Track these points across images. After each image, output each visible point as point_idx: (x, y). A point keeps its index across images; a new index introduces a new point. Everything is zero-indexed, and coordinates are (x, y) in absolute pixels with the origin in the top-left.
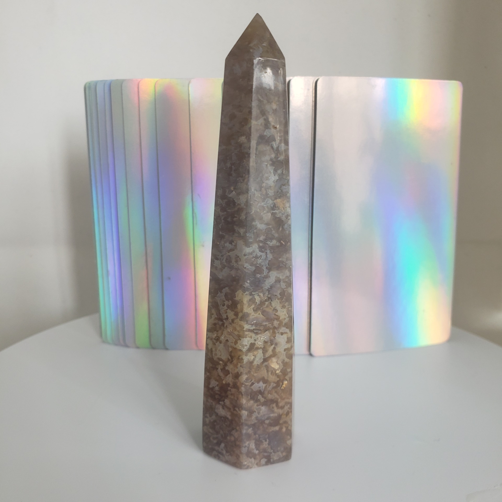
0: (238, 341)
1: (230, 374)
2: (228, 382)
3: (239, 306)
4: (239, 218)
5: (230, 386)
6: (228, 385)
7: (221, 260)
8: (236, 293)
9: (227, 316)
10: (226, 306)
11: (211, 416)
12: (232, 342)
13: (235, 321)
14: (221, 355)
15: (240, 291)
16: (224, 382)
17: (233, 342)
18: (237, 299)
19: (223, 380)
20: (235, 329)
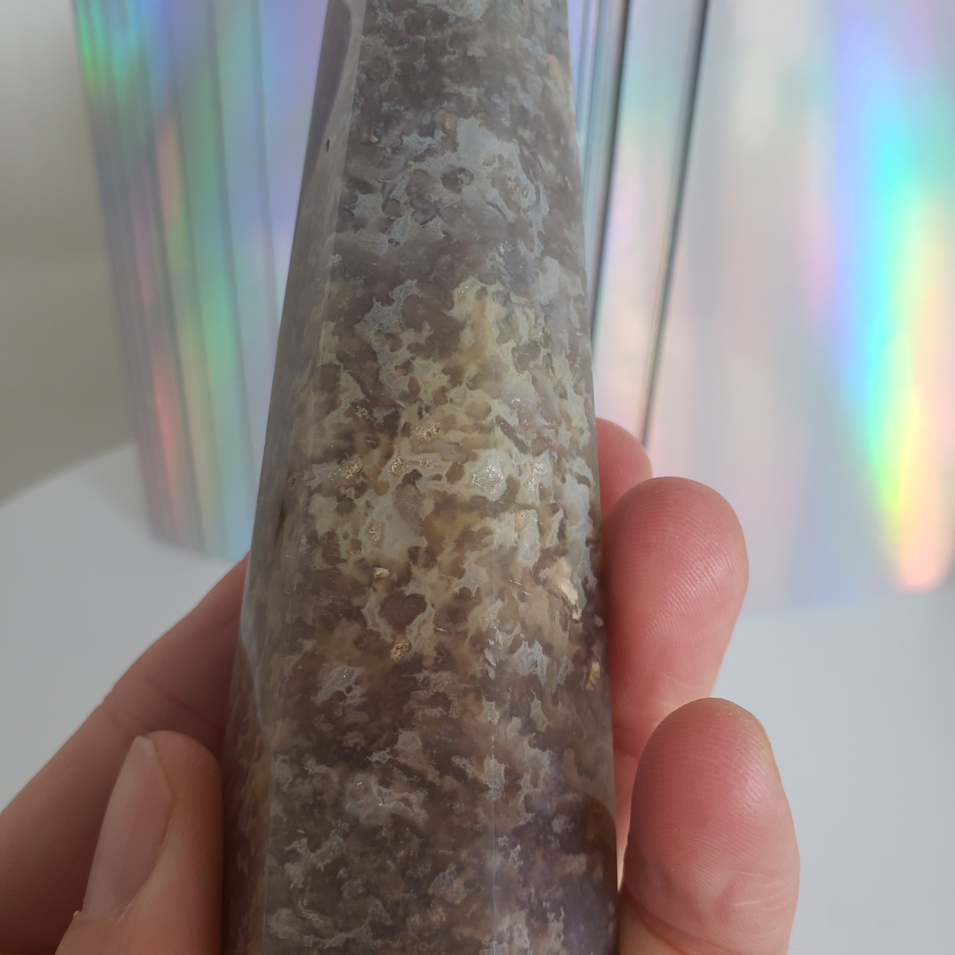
0: (467, 467)
1: (429, 607)
2: (415, 647)
3: (467, 337)
4: (466, 52)
5: (428, 663)
6: (416, 663)
7: (386, 191)
8: (457, 293)
9: (413, 383)
10: (408, 348)
11: (314, 845)
12: (438, 477)
13: (452, 393)
14: (379, 544)
15: (471, 279)
16: (396, 655)
17: (443, 474)
18: (458, 312)
19: (392, 646)
20: (449, 423)
